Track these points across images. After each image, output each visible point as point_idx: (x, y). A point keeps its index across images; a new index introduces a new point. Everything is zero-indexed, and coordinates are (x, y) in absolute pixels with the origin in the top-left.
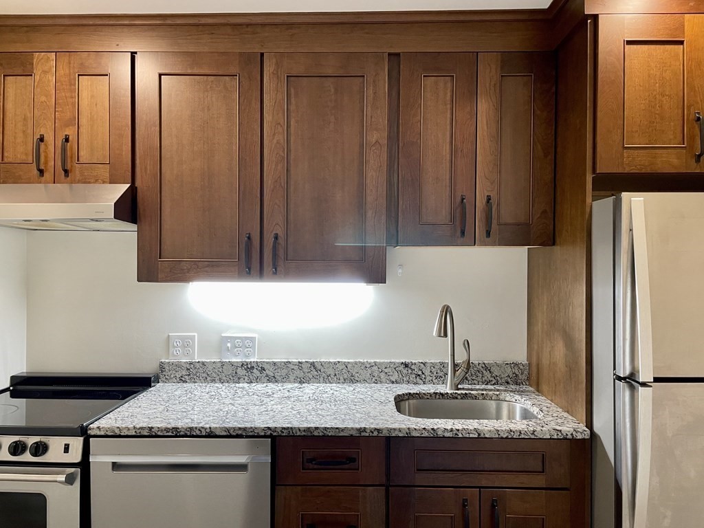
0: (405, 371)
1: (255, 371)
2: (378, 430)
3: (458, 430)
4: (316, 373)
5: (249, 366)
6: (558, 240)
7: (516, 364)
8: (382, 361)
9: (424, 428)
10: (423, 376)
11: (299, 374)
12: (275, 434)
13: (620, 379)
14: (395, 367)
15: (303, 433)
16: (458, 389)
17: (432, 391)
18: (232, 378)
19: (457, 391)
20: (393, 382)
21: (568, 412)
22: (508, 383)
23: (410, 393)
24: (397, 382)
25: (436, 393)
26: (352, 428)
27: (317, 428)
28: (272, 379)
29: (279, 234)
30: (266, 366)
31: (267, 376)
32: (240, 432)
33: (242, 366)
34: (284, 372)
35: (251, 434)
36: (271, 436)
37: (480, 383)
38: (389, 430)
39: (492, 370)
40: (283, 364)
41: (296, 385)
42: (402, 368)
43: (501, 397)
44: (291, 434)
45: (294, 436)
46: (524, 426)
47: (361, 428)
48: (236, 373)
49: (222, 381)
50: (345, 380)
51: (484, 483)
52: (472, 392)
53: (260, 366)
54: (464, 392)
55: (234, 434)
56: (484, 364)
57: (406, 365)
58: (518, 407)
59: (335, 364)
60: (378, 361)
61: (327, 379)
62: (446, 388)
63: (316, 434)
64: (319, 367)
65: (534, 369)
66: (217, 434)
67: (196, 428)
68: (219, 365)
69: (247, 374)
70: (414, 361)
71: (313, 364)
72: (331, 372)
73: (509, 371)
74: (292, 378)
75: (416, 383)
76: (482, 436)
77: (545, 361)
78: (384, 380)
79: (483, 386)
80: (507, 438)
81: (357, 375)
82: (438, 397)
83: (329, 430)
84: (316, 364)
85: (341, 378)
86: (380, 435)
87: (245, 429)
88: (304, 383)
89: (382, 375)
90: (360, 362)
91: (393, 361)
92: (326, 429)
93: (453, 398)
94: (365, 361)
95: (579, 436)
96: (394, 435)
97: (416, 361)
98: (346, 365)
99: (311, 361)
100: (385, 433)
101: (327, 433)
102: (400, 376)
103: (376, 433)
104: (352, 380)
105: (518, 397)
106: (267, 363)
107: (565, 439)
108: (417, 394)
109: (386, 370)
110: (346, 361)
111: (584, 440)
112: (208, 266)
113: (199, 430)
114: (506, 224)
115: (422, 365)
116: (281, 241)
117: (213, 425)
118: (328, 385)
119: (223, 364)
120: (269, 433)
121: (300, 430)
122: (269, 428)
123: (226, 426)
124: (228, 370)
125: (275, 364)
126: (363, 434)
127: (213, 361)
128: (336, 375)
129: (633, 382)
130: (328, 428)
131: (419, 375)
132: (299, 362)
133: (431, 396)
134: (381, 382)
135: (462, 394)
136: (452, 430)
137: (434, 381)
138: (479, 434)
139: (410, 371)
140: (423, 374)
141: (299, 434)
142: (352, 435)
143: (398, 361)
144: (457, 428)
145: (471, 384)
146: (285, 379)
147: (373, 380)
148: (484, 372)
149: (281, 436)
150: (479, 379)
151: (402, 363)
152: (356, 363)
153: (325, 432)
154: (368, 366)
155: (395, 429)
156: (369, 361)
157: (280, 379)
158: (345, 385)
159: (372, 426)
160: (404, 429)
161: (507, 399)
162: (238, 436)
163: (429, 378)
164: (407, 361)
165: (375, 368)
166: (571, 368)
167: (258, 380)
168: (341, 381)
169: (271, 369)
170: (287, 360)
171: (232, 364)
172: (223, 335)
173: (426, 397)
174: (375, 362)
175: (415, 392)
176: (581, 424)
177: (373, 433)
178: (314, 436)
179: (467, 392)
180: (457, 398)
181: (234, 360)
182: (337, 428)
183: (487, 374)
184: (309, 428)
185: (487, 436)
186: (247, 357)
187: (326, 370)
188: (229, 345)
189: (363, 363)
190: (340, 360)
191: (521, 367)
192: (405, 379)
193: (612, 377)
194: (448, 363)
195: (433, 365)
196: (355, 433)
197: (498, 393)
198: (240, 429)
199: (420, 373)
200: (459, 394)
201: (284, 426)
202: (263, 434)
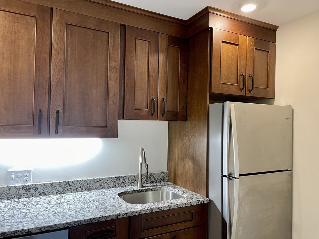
0: (117, 181)
1: (31, 190)
2: (126, 214)
3: (162, 207)
4: (69, 187)
5: (28, 188)
6: (189, 119)
7: (164, 173)
8: (105, 177)
9: (147, 209)
10: (125, 183)
11: (60, 189)
12: (70, 226)
13: (225, 176)
14: (111, 179)
15: (87, 223)
16: (143, 187)
17: (132, 190)
18: (16, 196)
19: (143, 188)
20: (111, 188)
21: (195, 192)
22: (161, 181)
23: (123, 192)
24: (113, 187)
25: (134, 190)
26: (113, 215)
27: (94, 218)
28: (43, 194)
29: (60, 111)
30: (38, 187)
31: (39, 192)
32: (48, 229)
33: (23, 188)
34: (50, 189)
35: (55, 228)
36: (68, 228)
37: (150, 183)
38: (132, 213)
39: (154, 177)
40: (50, 184)
41: (58, 195)
42: (115, 180)
43: (162, 189)
44: (80, 224)
45: (82, 225)
46: (186, 201)
47: (118, 214)
48: (18, 193)
49: (9, 198)
50: (86, 189)
51: (171, 230)
52: (150, 188)
53: (35, 187)
54: (146, 188)
55: (45, 230)
56: (151, 174)
57: (117, 178)
58: (171, 192)
59: (81, 181)
60: (103, 177)
61: (76, 190)
62: (137, 187)
63: (94, 221)
64: (71, 184)
65: (172, 175)
66: (33, 232)
67: (18, 231)
68: (7, 189)
69: (26, 193)
70: (121, 176)
71: (68, 183)
72: (78, 186)
73: (161, 176)
74: (55, 192)
75: (121, 187)
76: (171, 208)
77: (179, 171)
78: (106, 187)
79: (151, 184)
80: (181, 207)
81: (92, 186)
82: (135, 192)
83: (101, 219)
84: (69, 182)
85: (84, 188)
86: (127, 216)
87: (51, 226)
88: (62, 194)
89: (106, 185)
90: (94, 179)
91: (110, 177)
92: (99, 218)
93: (142, 192)
94: (97, 178)
95: (206, 202)
96: (134, 215)
97: (122, 176)
98: (86, 181)
99: (67, 181)
100: (130, 215)
101: (100, 220)
102: (114, 184)
103: (125, 216)
104: (89, 189)
105: (169, 188)
106: (40, 185)
107: (201, 204)
108: (126, 192)
109: (107, 182)
110: (87, 179)
111: (207, 203)
112: (12, 129)
113: (21, 232)
114: (169, 111)
115: (125, 177)
116: (61, 115)
117: (30, 228)
118: (76, 193)
119: (9, 188)
120: (66, 226)
121: (85, 221)
122: (66, 223)
123: (38, 226)
124: (13, 191)
125: (44, 185)
126: (119, 217)
127: (3, 186)
128: (81, 187)
129: (230, 177)
130: (101, 217)
131: (123, 182)
132: (60, 182)
133: (132, 192)
134: (105, 188)
135: (146, 189)
136: (159, 208)
137: (130, 184)
138: (170, 208)
139: (119, 181)
140: (125, 181)
141: (84, 223)
142: (113, 219)
143: (113, 177)
144: (161, 206)
145: (146, 184)
146: (51, 193)
147: (101, 187)
148: (152, 177)
149: (74, 226)
150: (149, 181)
151: (116, 177)
152: (92, 180)
153: (99, 220)
154: (98, 180)
155: (134, 212)
156: (99, 178)
157: (47, 193)
158: (86, 192)
159: (123, 212)
160: (138, 211)
161: (164, 189)
162: (48, 231)
163: (127, 183)
164: (118, 176)
165: (102, 181)
166: (197, 173)
167: (33, 195)
168: (83, 190)
169: (42, 188)
170: (52, 182)
171: (15, 187)
172: (9, 170)
173: (130, 193)
174: (102, 178)
175: (125, 191)
176: (204, 197)
177: (123, 216)
178: (93, 223)
179: (148, 188)
180: (143, 191)
181: (16, 185)
182: (105, 217)
183: (153, 178)
184: (90, 219)
185: (173, 208)
186: (25, 182)
187: (76, 185)
188: (13, 176)
189: (96, 180)
190: (83, 179)
191: (166, 174)
192: (116, 185)
193: (221, 176)
194: (138, 175)
195: (130, 177)
196: (115, 218)
197: (160, 187)
198: (48, 227)
199: (124, 181)
200: (144, 190)
201: (75, 221)
202: (63, 227)
